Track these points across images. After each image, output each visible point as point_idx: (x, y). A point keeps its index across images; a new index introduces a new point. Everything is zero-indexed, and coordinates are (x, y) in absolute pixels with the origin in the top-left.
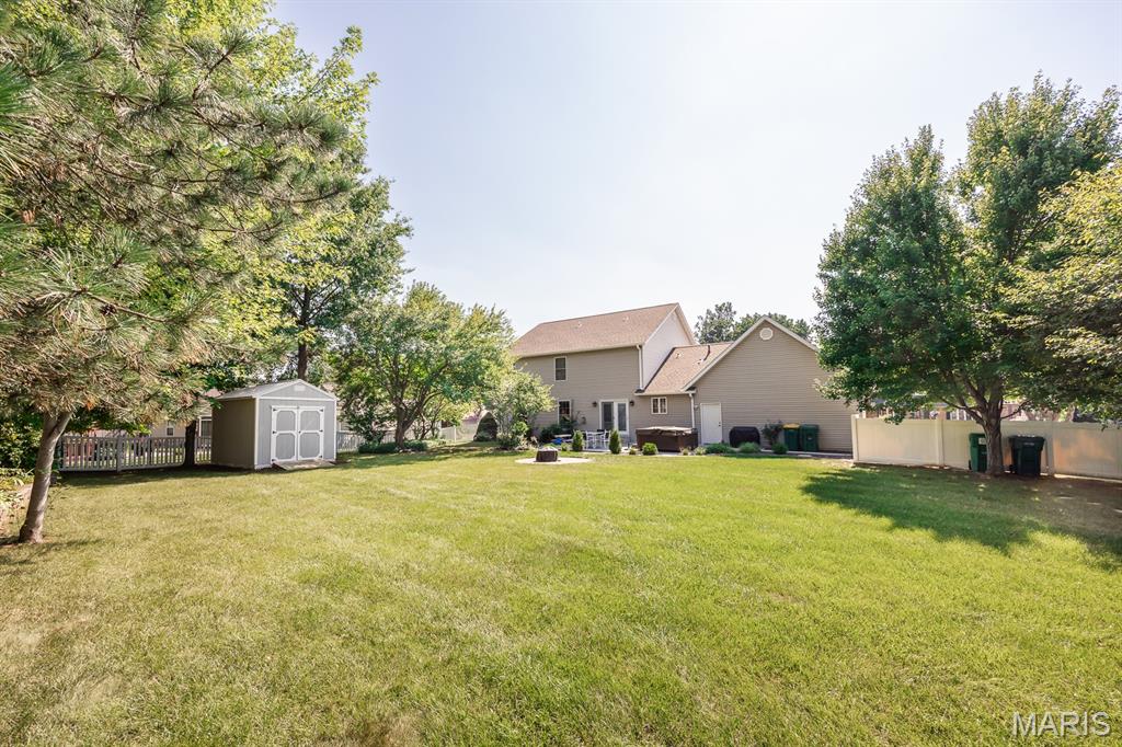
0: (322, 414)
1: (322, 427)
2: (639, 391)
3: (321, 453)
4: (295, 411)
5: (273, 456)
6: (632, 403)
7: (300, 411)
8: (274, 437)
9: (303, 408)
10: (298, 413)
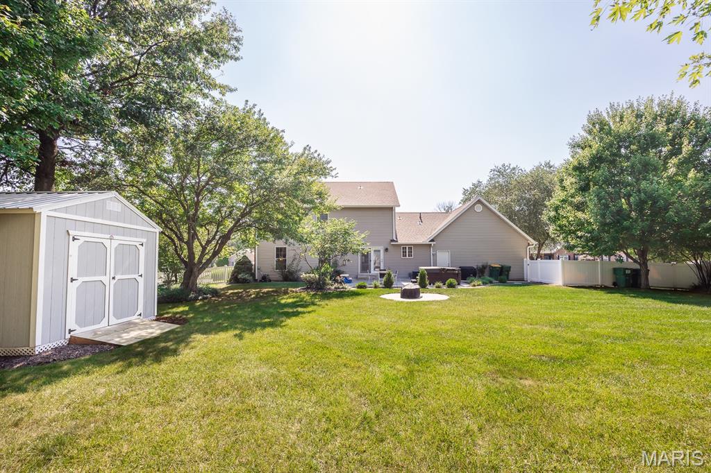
0: (142, 249)
1: (142, 271)
2: (393, 241)
3: (140, 310)
4: (107, 243)
5: (71, 324)
6: (386, 250)
7: (115, 244)
8: (73, 287)
9: (119, 239)
10: (112, 246)
